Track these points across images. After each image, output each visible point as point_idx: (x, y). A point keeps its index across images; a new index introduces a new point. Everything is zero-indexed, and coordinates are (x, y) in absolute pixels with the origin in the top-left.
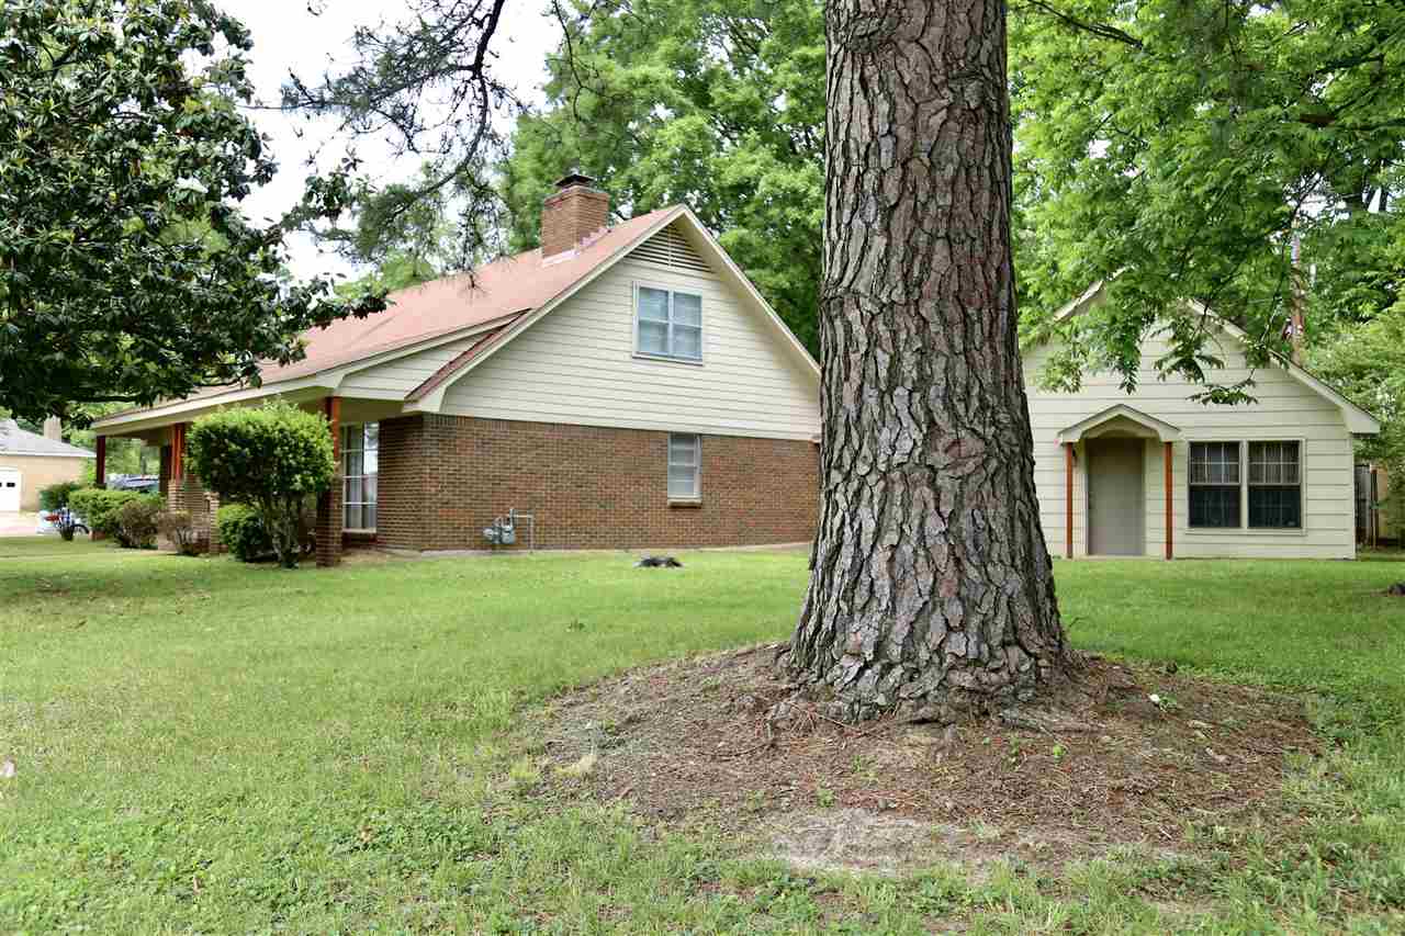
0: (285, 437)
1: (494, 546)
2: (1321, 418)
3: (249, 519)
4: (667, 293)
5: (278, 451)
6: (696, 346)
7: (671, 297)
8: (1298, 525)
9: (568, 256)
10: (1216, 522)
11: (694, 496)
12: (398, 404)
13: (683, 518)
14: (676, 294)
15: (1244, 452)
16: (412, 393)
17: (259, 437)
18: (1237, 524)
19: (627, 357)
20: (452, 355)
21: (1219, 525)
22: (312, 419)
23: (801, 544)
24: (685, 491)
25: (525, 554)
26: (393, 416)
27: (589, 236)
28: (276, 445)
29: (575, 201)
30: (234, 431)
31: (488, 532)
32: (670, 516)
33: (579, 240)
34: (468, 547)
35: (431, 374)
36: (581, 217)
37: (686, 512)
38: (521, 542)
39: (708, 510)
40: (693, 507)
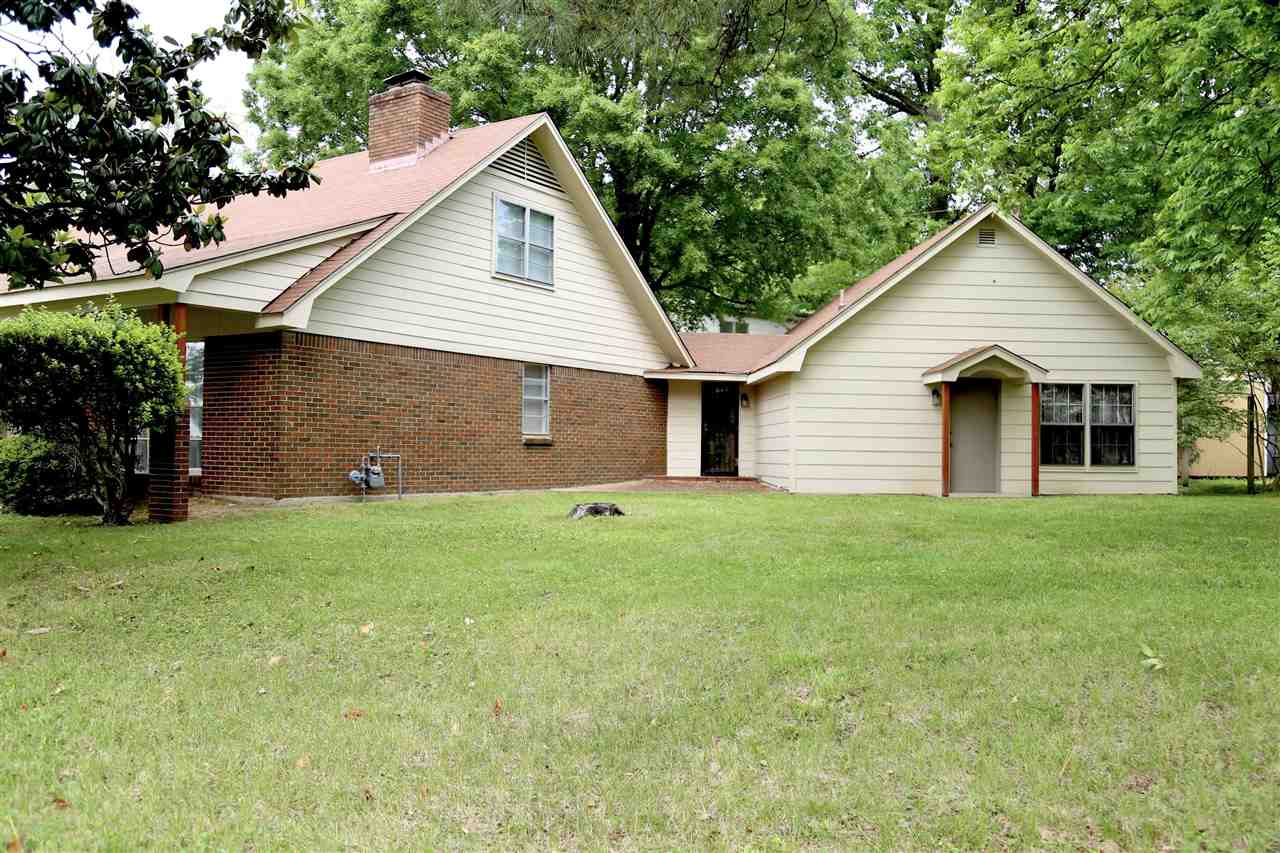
0: (129, 352)
1: (361, 490)
2: (1148, 364)
3: (35, 459)
4: (524, 209)
5: (120, 370)
6: (549, 270)
7: (528, 212)
8: (1131, 463)
9: (408, 161)
10: (1060, 459)
11: (543, 432)
12: (253, 317)
13: (537, 455)
14: (533, 212)
15: (1087, 393)
16: (271, 303)
17: (93, 351)
18: (1081, 463)
19: (487, 277)
20: (314, 260)
21: (1064, 462)
22: (155, 329)
23: (633, 483)
24: (537, 426)
25: (392, 499)
26: (242, 331)
27: (431, 141)
28: (117, 363)
29: (418, 99)
30: (52, 341)
31: (354, 474)
32: (523, 454)
33: (422, 145)
34: (329, 492)
35: (289, 282)
36: (425, 118)
37: (540, 450)
38: (390, 486)
39: (558, 447)
40: (546, 445)
